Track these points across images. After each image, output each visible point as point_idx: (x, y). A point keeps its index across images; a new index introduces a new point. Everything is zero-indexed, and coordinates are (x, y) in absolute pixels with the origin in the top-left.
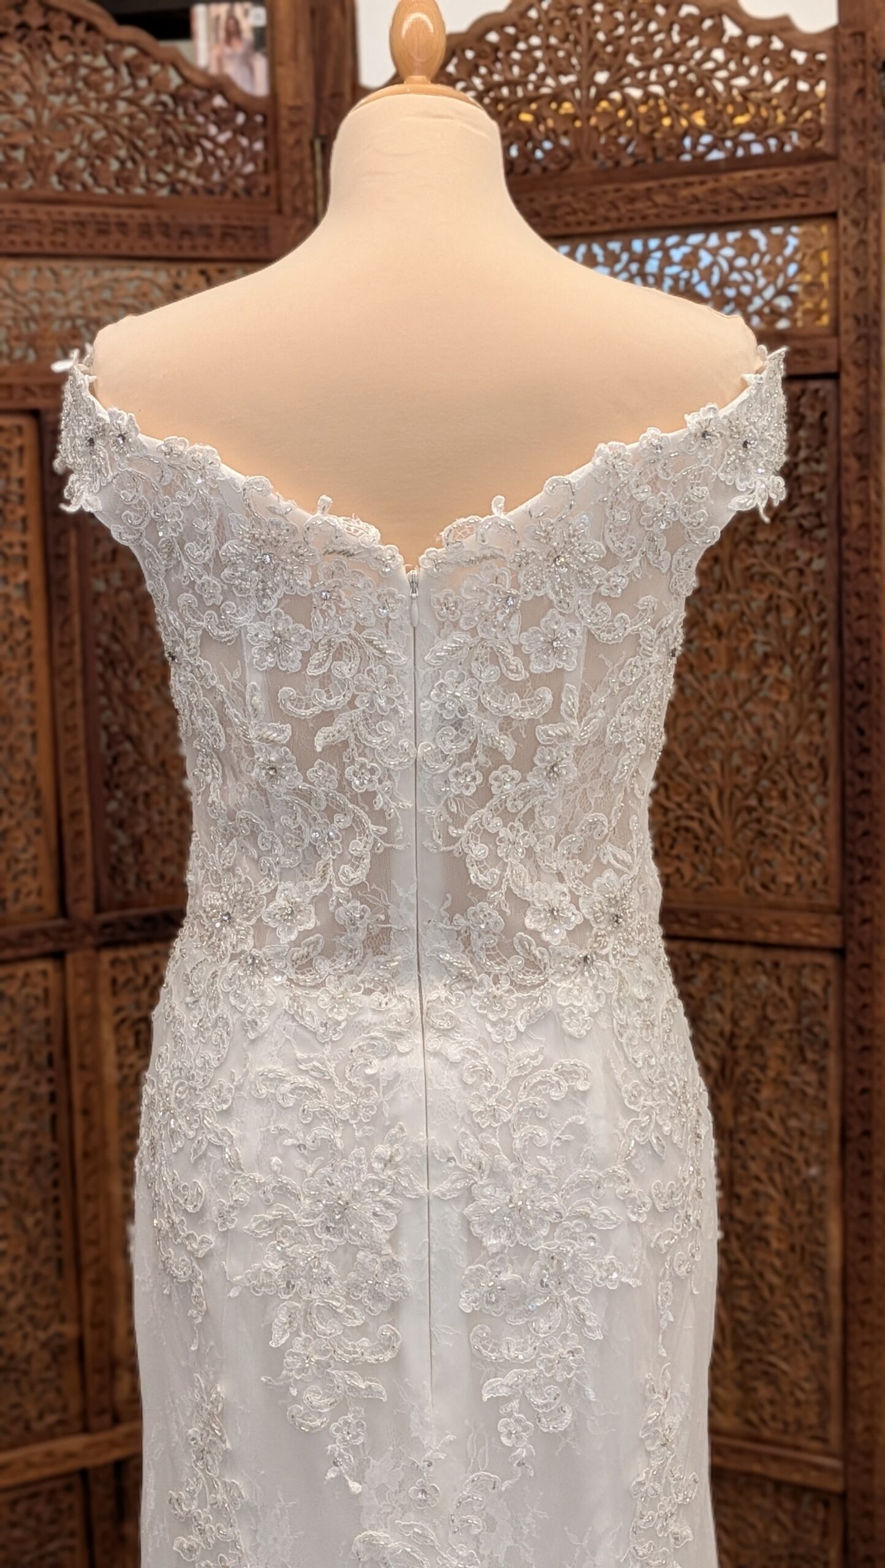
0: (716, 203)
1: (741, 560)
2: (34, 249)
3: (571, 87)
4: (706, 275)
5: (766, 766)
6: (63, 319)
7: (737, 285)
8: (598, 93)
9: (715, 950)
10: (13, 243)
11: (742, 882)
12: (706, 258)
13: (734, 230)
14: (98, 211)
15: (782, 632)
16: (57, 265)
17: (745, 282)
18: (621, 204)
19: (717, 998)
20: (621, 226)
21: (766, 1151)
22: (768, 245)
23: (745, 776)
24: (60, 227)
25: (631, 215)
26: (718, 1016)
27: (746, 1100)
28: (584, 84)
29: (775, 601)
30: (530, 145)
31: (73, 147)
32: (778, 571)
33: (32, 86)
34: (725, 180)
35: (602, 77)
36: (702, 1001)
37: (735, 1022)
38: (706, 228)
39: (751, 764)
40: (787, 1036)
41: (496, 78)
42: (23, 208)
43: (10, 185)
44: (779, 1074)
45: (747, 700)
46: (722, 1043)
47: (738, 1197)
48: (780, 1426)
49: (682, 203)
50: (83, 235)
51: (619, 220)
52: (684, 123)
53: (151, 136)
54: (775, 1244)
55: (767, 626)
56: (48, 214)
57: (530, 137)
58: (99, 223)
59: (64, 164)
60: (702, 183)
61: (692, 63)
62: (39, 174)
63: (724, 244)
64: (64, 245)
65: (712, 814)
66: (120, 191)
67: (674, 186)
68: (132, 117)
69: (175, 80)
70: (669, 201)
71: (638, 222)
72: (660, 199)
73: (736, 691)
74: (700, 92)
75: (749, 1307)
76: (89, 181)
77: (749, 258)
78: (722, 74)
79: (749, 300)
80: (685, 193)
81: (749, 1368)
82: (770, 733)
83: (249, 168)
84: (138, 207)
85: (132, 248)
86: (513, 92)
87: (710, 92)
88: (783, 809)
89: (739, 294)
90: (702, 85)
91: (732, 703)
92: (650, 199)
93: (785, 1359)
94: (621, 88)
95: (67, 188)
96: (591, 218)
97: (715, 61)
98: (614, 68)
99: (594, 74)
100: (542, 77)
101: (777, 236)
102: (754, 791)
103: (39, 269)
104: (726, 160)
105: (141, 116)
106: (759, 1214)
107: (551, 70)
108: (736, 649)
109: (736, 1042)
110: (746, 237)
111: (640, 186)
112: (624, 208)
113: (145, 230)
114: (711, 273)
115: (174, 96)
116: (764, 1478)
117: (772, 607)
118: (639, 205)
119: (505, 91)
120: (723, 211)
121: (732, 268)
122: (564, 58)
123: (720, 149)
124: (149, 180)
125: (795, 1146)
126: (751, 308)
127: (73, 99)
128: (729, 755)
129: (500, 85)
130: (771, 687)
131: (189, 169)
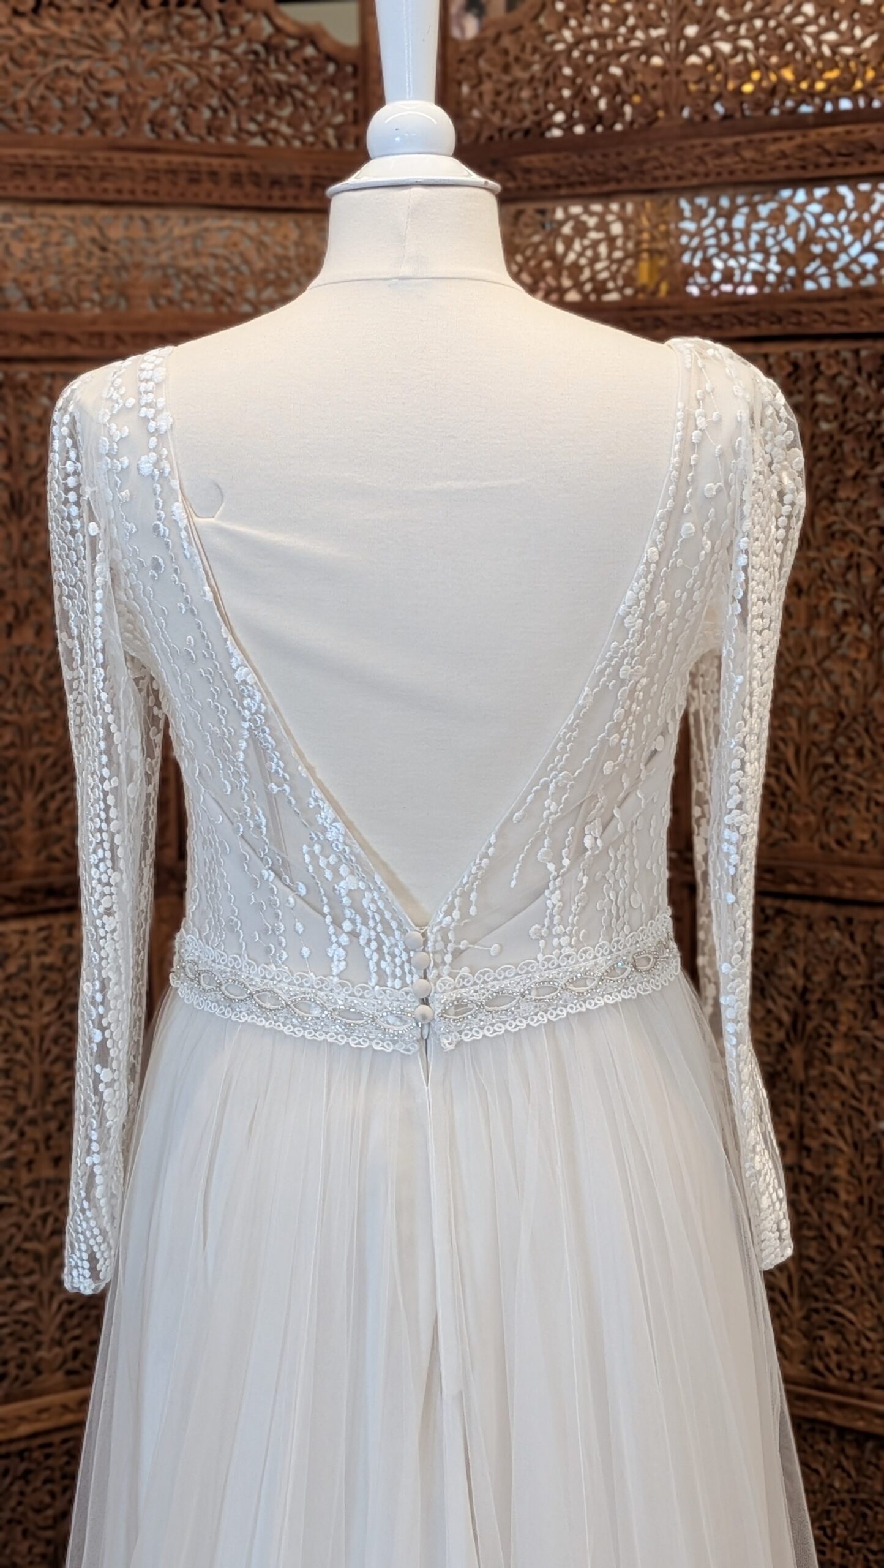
0: (803, 159)
1: (823, 518)
2: (126, 197)
3: (661, 41)
4: (793, 231)
5: (844, 724)
6: (154, 268)
7: (823, 242)
8: (687, 46)
9: (789, 905)
10: (105, 191)
11: (817, 838)
12: (792, 215)
13: (821, 186)
14: (190, 159)
15: (862, 590)
16: (149, 214)
17: (832, 238)
18: (708, 159)
19: (791, 953)
20: (710, 180)
21: (836, 1104)
22: (855, 202)
23: (822, 733)
24: (153, 175)
25: (718, 170)
26: (791, 971)
27: (817, 1054)
28: (674, 37)
29: (855, 559)
30: (619, 99)
31: (165, 95)
32: (859, 530)
33: (126, 33)
34: (813, 135)
35: (691, 31)
36: (775, 956)
37: (807, 976)
38: (794, 184)
39: (829, 721)
40: (859, 991)
41: (586, 30)
42: (117, 156)
43: (103, 133)
44: (850, 1029)
45: (826, 657)
46: (795, 998)
47: (808, 1150)
48: (847, 1375)
49: (770, 159)
50: (175, 183)
51: (707, 175)
52: (773, 77)
53: (242, 85)
54: (843, 1196)
55: (847, 584)
56: (141, 162)
57: (619, 90)
58: (190, 172)
59: (156, 113)
60: (790, 138)
61: (782, 17)
62: (132, 122)
63: (811, 199)
64: (155, 193)
65: (789, 771)
66: (211, 140)
67: (762, 141)
68: (223, 65)
69: (267, 29)
70: (758, 157)
71: (726, 177)
72: (748, 154)
73: (815, 648)
74: (789, 47)
75: (818, 1258)
76: (181, 129)
77: (836, 214)
78: (812, 29)
79: (835, 257)
80: (773, 148)
81: (815, 1317)
82: (847, 690)
83: (339, 119)
84: (230, 156)
85: (222, 198)
86: (603, 45)
87: (801, 47)
88: (860, 766)
89: (826, 250)
90: (791, 39)
91: (811, 660)
92: (738, 154)
93: (851, 1310)
94: (711, 42)
95: (159, 136)
96: (678, 172)
97: (805, 15)
98: (704, 22)
99: (683, 28)
100: (632, 30)
101: (865, 193)
102: (831, 748)
103: (131, 218)
104: (813, 114)
105: (234, 65)
106: (828, 1167)
107: (641, 23)
108: (816, 607)
109: (808, 996)
110: (833, 194)
111: (728, 141)
112: (711, 163)
113: (236, 179)
114: (798, 230)
115: (267, 46)
116: (829, 1424)
117: (853, 564)
118: (727, 160)
119: (595, 44)
120: (811, 167)
121: (819, 225)
122: (653, 11)
123: (808, 104)
124: (240, 129)
125: (865, 1100)
126: (837, 265)
127: (167, 47)
128: (806, 712)
129: (589, 38)
130: (850, 645)
131: (280, 119)
